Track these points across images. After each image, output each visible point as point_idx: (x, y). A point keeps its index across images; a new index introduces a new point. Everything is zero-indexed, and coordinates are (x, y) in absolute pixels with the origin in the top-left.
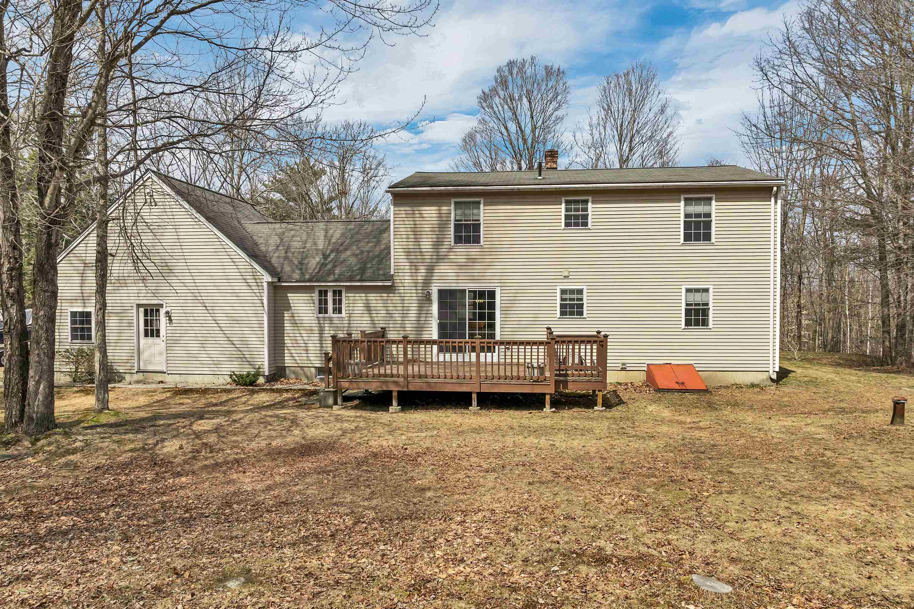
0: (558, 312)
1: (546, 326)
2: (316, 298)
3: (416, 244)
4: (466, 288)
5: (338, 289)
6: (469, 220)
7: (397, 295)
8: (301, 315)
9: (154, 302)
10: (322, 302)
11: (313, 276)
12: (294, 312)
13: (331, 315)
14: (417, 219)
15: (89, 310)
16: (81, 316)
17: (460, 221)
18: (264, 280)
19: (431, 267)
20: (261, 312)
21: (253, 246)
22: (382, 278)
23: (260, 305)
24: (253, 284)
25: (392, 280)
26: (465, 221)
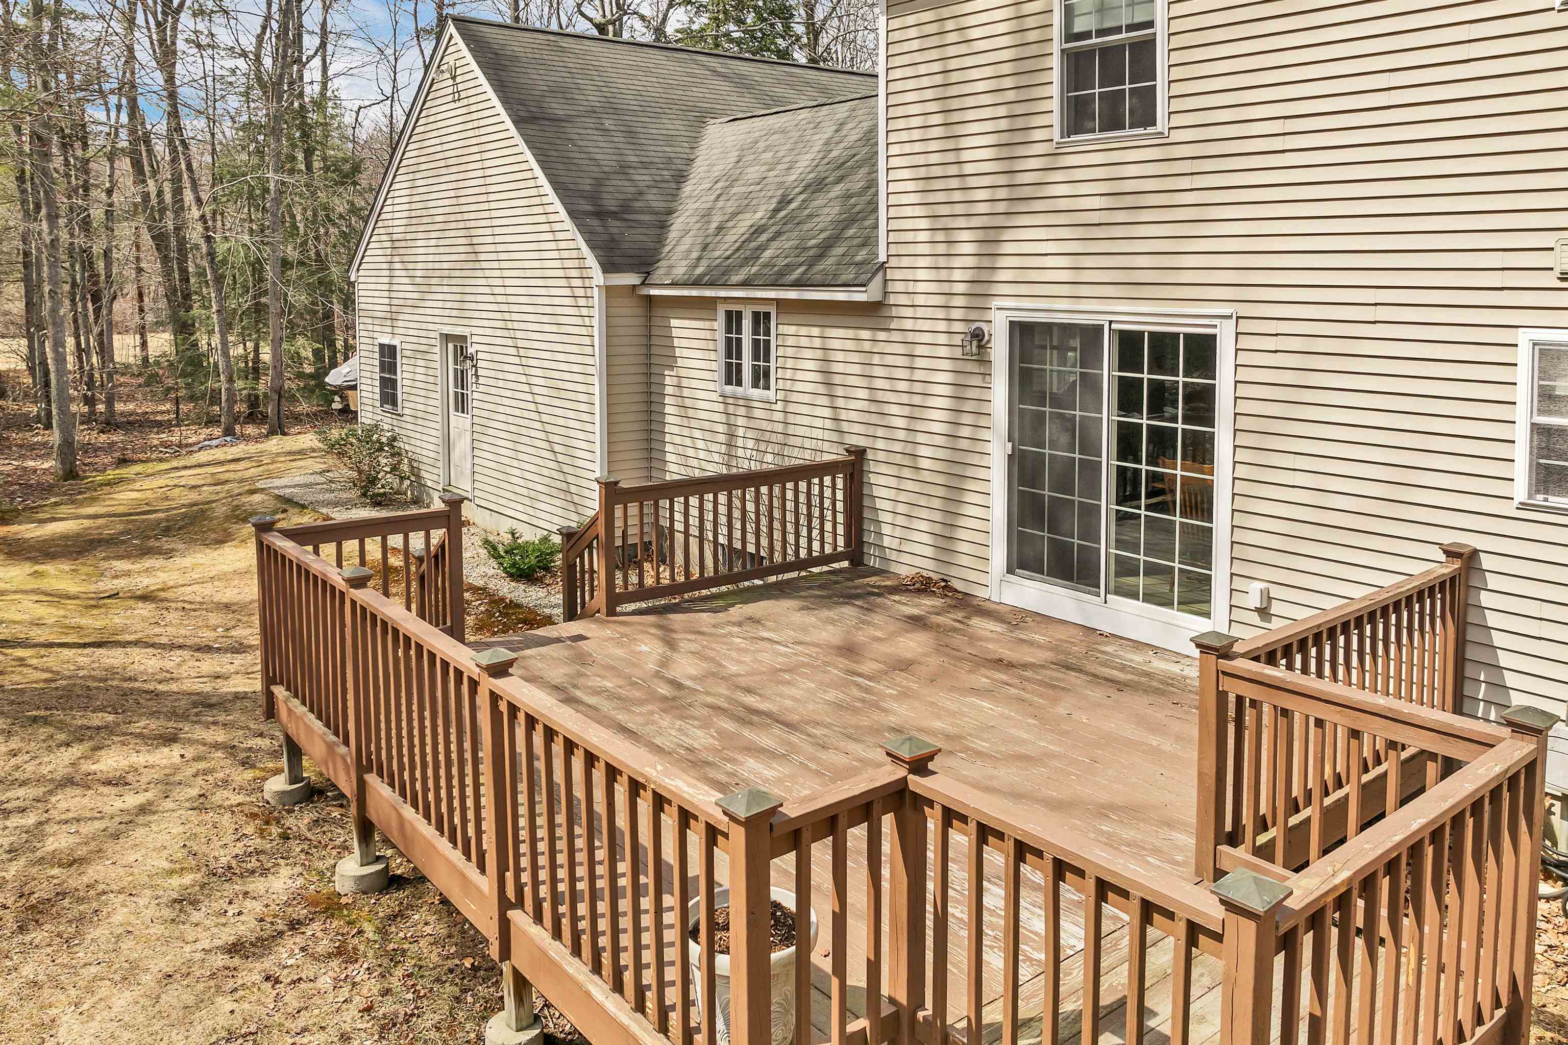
0: (1521, 471)
1: (1449, 538)
2: (721, 335)
3: (950, 144)
4: (1102, 320)
5: (762, 309)
6: (1118, 30)
7: (896, 336)
8: (695, 383)
9: (458, 331)
10: (733, 348)
11: (709, 270)
12: (683, 372)
13: (747, 389)
14: (952, 51)
15: (395, 342)
16: (388, 354)
17: (1086, 35)
18: (594, 282)
19: (992, 235)
20: (591, 370)
21: (655, 184)
22: (848, 275)
23: (589, 350)
24: (581, 292)
25: (876, 285)
26: (1101, 33)
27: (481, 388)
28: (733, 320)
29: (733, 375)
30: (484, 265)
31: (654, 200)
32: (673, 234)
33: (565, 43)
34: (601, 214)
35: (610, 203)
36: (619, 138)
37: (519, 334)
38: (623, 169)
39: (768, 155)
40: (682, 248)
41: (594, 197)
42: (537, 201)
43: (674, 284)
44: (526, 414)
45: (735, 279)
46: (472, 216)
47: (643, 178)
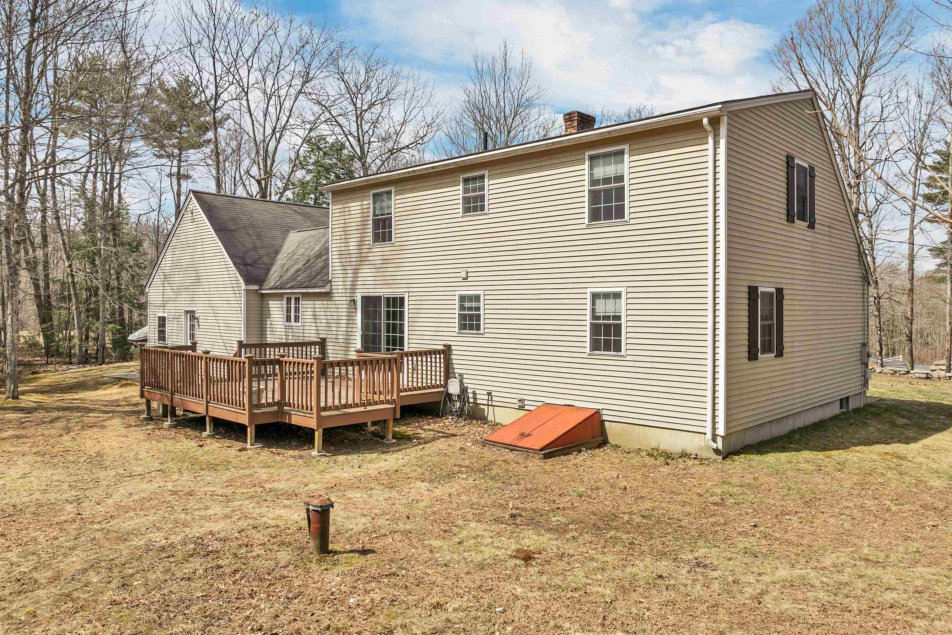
0: (457, 325)
2: (285, 306)
3: (346, 245)
4: (381, 294)
5: (297, 296)
6: (384, 215)
7: (333, 303)
8: (276, 323)
9: (191, 309)
10: (289, 310)
11: (281, 283)
12: (272, 319)
13: (293, 323)
14: (347, 217)
15: (165, 315)
16: (162, 321)
17: (378, 215)
18: (242, 288)
19: (356, 271)
20: (240, 319)
21: (268, 254)
22: (321, 284)
23: (240, 312)
24: (237, 292)
25: (328, 286)
26: (381, 215)
27: (201, 330)
28: (289, 300)
29: (288, 319)
30: (203, 284)
31: (265, 259)
32: (272, 272)
33: (236, 201)
34: (245, 264)
35: (249, 261)
36: (254, 238)
37: (215, 308)
38: (255, 248)
39: (307, 245)
40: (274, 277)
41: (243, 258)
42: (223, 260)
43: (270, 289)
44: (217, 337)
45: (288, 286)
46: (198, 265)
47: (262, 252)
